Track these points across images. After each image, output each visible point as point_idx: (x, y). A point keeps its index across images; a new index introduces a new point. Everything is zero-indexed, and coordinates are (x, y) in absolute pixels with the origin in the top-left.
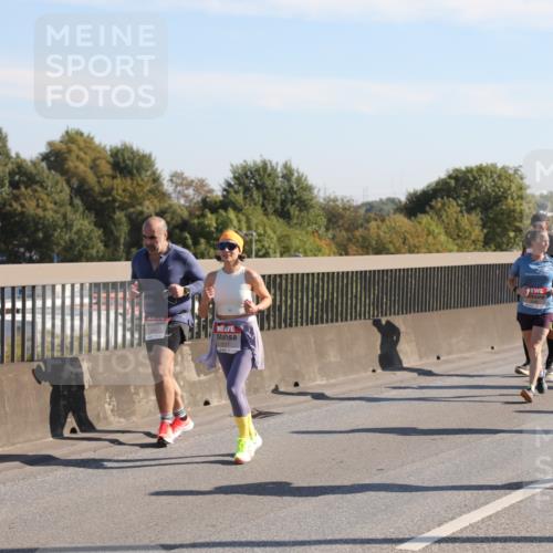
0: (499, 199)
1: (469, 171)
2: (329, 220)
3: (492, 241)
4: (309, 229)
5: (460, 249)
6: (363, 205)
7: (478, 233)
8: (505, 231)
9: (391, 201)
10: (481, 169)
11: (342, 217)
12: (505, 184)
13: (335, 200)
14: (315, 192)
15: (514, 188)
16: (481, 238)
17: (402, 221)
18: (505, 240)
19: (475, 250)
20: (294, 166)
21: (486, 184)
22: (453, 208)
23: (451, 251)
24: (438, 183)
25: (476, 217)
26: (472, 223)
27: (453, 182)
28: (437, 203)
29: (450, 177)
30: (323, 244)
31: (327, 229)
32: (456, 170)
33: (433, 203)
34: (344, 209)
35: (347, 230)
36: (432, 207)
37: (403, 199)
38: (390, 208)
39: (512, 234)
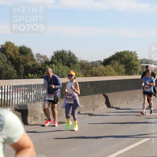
0: (130, 60)
1: (121, 52)
2: (81, 67)
3: (128, 73)
4: (76, 69)
5: (119, 75)
6: (91, 62)
7: (124, 70)
8: (131, 70)
9: (99, 61)
10: (124, 52)
11: (85, 66)
12: (131, 56)
13: (83, 61)
14: (78, 59)
15: (134, 57)
16: (125, 72)
17: (102, 67)
18: (131, 72)
19: (123, 75)
20: (72, 52)
21: (126, 56)
22: (117, 63)
23: (116, 75)
24: (112, 56)
25: (123, 66)
26: (122, 68)
27: (117, 56)
28: (112, 62)
29: (116, 54)
30: (80, 74)
31: (81, 69)
32: (118, 52)
33: (111, 62)
34: (86, 64)
35: (87, 70)
36: (111, 63)
37: (103, 61)
38: (99, 63)
39: (133, 71)
